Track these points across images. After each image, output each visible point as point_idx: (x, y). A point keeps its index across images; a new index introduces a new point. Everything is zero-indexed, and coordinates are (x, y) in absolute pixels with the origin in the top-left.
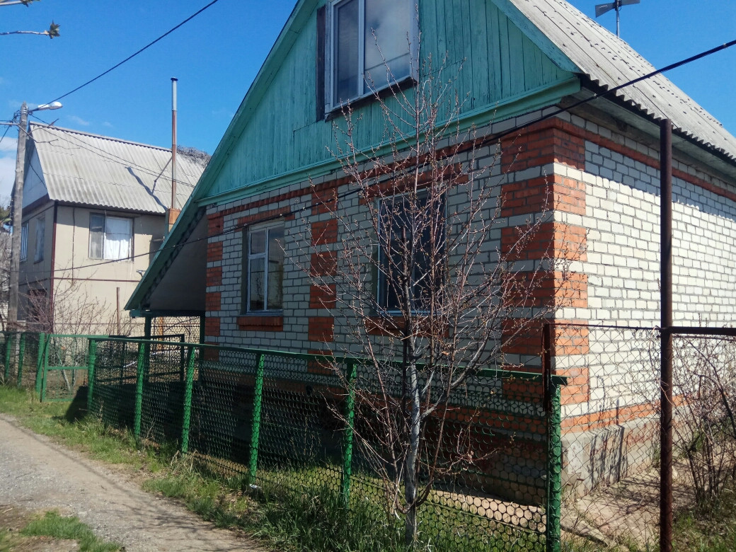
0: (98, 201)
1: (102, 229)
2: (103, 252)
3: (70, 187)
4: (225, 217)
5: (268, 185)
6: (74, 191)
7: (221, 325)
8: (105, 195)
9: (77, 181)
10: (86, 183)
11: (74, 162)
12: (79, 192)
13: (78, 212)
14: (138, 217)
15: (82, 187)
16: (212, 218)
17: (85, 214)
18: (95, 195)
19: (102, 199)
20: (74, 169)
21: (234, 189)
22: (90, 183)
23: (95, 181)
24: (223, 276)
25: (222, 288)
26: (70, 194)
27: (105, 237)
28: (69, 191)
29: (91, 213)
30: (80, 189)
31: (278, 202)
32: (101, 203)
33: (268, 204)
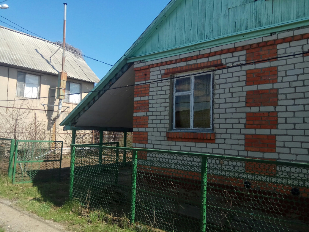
0: (23, 65)
1: (24, 80)
2: (24, 93)
3: (6, 56)
4: (151, 69)
5: (199, 46)
6: (9, 58)
7: (149, 137)
8: (26, 62)
9: (10, 53)
10: (15, 55)
11: (7, 43)
12: (12, 59)
13: (11, 70)
14: (43, 75)
15: (13, 57)
16: (139, 70)
17: (15, 72)
18: (21, 61)
19: (25, 64)
20: (7, 47)
21: (161, 50)
22: (17, 55)
23: (20, 54)
24: (150, 106)
25: (149, 114)
26: (7, 60)
27: (25, 85)
28: (6, 58)
29: (18, 71)
30: (12, 57)
31: (208, 57)
32: (25, 66)
33: (197, 59)
